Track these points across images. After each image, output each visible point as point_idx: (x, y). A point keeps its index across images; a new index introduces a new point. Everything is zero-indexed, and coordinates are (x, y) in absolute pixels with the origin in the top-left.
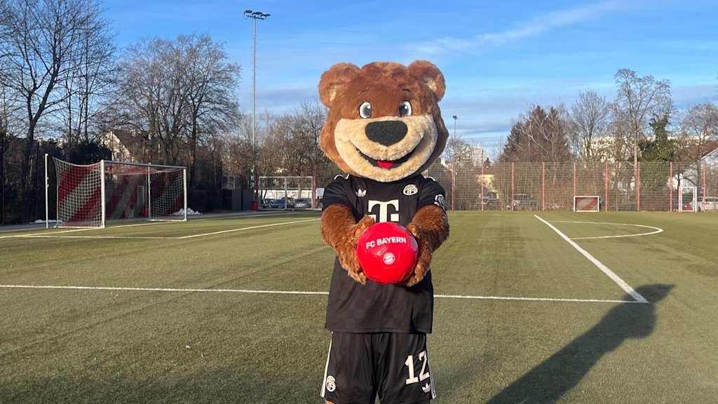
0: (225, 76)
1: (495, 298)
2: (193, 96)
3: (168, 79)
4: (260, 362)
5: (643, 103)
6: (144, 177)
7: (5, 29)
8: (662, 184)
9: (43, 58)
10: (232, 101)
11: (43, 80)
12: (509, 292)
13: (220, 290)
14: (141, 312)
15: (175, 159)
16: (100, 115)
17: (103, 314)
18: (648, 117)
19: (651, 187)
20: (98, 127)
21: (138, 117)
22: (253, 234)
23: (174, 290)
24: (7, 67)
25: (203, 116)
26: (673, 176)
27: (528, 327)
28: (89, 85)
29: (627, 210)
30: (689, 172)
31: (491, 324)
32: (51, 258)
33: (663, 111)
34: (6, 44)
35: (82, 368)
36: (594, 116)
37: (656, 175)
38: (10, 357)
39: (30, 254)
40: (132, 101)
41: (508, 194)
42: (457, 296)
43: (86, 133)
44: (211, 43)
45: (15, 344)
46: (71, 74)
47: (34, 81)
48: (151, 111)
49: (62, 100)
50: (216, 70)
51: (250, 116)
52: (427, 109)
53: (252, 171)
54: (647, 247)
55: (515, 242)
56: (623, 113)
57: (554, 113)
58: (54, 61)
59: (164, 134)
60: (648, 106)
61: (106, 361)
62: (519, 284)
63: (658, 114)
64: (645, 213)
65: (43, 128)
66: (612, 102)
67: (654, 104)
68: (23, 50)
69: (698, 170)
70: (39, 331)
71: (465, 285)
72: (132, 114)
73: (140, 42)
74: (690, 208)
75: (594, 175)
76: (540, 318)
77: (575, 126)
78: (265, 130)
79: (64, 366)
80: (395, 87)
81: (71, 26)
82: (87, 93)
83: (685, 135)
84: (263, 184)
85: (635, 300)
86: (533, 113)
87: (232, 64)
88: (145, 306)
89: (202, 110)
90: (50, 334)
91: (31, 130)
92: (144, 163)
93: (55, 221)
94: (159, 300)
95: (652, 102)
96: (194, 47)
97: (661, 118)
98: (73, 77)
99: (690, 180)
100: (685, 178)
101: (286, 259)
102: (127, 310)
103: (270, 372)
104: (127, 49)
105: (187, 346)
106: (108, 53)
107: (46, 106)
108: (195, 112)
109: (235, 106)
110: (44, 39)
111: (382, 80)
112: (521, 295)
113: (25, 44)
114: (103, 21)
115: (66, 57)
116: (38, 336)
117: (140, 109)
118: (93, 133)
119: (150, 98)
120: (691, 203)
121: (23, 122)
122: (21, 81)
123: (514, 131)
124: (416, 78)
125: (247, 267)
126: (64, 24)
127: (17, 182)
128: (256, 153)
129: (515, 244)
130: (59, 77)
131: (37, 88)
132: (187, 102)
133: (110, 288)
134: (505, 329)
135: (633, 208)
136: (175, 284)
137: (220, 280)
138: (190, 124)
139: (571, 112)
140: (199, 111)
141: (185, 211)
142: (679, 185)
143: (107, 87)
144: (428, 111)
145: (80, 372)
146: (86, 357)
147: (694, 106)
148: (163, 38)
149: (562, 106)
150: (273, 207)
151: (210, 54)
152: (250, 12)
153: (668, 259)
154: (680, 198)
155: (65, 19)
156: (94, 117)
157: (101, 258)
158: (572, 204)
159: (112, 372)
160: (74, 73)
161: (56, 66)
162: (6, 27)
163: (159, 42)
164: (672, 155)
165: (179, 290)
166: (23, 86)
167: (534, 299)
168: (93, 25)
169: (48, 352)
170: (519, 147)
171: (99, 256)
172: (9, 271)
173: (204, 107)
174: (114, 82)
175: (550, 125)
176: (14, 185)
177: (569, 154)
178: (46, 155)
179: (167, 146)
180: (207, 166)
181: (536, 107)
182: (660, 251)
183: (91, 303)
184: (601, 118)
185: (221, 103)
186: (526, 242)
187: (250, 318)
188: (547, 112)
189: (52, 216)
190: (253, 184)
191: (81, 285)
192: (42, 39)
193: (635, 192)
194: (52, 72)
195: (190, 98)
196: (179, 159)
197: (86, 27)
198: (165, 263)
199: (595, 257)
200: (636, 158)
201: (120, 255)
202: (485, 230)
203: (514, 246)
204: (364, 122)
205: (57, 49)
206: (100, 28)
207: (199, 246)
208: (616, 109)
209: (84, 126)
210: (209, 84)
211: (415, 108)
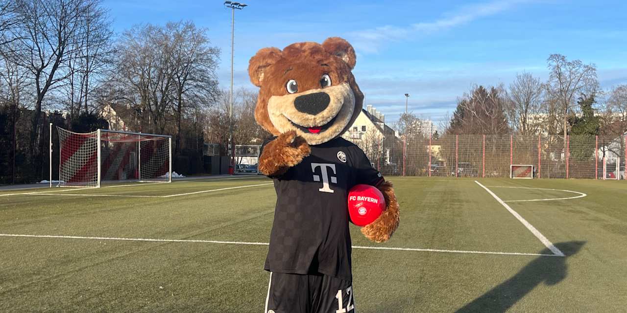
0: (206, 58)
1: (432, 250)
2: (179, 75)
3: (157, 60)
4: (221, 301)
5: (572, 84)
6: (135, 144)
7: (18, 16)
8: (588, 155)
9: (50, 41)
10: (212, 79)
11: (49, 61)
12: (444, 246)
13: (194, 241)
14: (124, 258)
15: (162, 129)
16: (98, 91)
17: (91, 259)
18: (577, 95)
19: (579, 157)
20: (97, 101)
21: (132, 93)
22: (227, 194)
23: (154, 240)
24: (19, 49)
25: (187, 92)
26: (598, 148)
27: (457, 275)
28: (89, 64)
29: (558, 178)
30: (613, 145)
31: (425, 272)
32: (51, 212)
33: (590, 91)
34: (18, 29)
35: (69, 304)
36: (529, 94)
37: (584, 147)
38: (9, 293)
39: (34, 208)
40: (127, 79)
41: (452, 163)
42: (398, 249)
43: (86, 106)
44: (195, 29)
45: (14, 283)
46: (73, 55)
47: (42, 61)
48: (143, 87)
49: (65, 78)
50: (199, 52)
51: (229, 92)
52: (343, 79)
53: (230, 140)
54: (571, 209)
55: (456, 203)
56: (555, 93)
57: (494, 92)
58: (60, 43)
59: (153, 108)
60: (577, 86)
61: (90, 298)
62: (453, 239)
63: (586, 94)
64: (573, 180)
65: (50, 101)
66: (545, 83)
67: (582, 85)
68: (34, 34)
69: (621, 143)
70: (36, 273)
71: (406, 240)
72: (126, 90)
73: (134, 28)
74: (613, 176)
75: (528, 146)
76: (468, 267)
77: (513, 104)
78: (242, 106)
79: (54, 302)
80: (314, 63)
81: (74, 14)
82: (87, 72)
83: (610, 112)
84: (240, 152)
85: (553, 254)
86: (476, 91)
87: (213, 47)
88: (128, 253)
89: (187, 87)
90: (45, 275)
91: (39, 103)
92: (136, 132)
93: (57, 181)
94: (141, 248)
95: (580, 84)
96: (180, 32)
97: (588, 97)
98: (76, 58)
99: (614, 152)
100: (610, 150)
101: (253, 216)
102: (113, 257)
103: (229, 309)
104: (123, 34)
105: (161, 287)
106: (105, 37)
107: (52, 82)
108: (181, 89)
109: (215, 84)
110: (51, 25)
111: (303, 59)
112: (454, 248)
113: (34, 29)
114: (102, 10)
115: (70, 40)
116: (34, 277)
117: (133, 86)
118: (92, 106)
119: (142, 77)
120: (614, 172)
121: (33, 96)
122: (31, 61)
123: (459, 108)
124: (331, 54)
125: (219, 222)
126: (69, 12)
127: (26, 148)
128: (233, 124)
129: (455, 205)
130: (64, 58)
131: (45, 67)
132: (174, 79)
133: (100, 238)
134: (436, 277)
135: (563, 176)
136: (156, 236)
137: (195, 232)
138: (176, 99)
139: (509, 91)
140: (184, 88)
141: (170, 174)
142: (604, 156)
143: (104, 66)
144: (345, 80)
145: (67, 307)
146: (74, 294)
147: (618, 87)
148: (154, 25)
149: (501, 86)
150: (247, 171)
151: (194, 38)
152: (230, 3)
153: (587, 219)
154: (605, 167)
155: (69, 8)
156: (93, 92)
157: (94, 213)
158: (509, 172)
159: (94, 307)
160: (76, 54)
161: (61, 47)
162: (18, 14)
163: (151, 28)
164: (597, 129)
165: (159, 240)
166: (32, 65)
167: (465, 252)
168: (92, 14)
169: (42, 290)
170: (464, 122)
171: (92, 211)
172: (16, 222)
173: (188, 84)
174: (111, 62)
175: (491, 102)
176: (24, 150)
177: (507, 128)
178: (51, 124)
179: (156, 119)
180: (190, 135)
181: (479, 87)
182: (581, 212)
183: (82, 250)
184: (536, 97)
185: (203, 82)
186: (464, 203)
187: (217, 264)
188: (489, 91)
189: (56, 177)
190: (230, 151)
191: (75, 235)
192: (49, 25)
193: (565, 162)
194: (57, 53)
195: (176, 76)
196: (166, 129)
197: (87, 15)
198: (149, 218)
199: (524, 217)
200: (565, 132)
201: (110, 211)
202: (430, 193)
203: (454, 207)
204: (292, 97)
205: (62, 33)
206: (99, 16)
207: (180, 203)
208: (548, 89)
209: (84, 99)
210: (192, 65)
211: (334, 79)
